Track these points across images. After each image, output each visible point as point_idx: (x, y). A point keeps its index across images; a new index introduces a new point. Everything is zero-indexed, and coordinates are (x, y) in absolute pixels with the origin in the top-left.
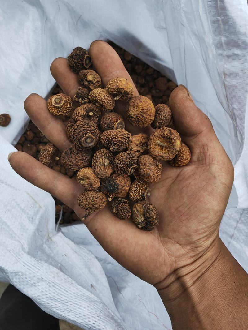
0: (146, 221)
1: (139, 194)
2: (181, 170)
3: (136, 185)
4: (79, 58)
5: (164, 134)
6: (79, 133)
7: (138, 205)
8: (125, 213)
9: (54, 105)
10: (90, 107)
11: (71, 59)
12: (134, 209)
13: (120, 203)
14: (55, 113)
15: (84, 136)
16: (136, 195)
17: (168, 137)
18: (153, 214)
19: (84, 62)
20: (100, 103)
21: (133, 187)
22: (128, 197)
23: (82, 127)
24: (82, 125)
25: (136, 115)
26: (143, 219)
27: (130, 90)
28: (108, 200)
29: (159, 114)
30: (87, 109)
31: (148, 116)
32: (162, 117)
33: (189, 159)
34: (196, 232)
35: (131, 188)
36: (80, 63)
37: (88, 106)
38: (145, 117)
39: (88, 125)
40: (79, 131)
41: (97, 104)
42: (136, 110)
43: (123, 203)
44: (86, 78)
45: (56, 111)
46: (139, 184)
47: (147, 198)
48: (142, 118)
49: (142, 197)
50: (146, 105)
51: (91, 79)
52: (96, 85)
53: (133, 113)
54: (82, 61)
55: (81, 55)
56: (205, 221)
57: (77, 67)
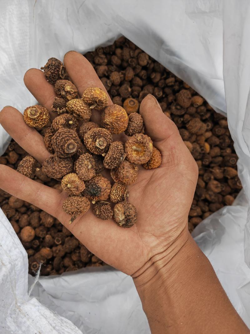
0: (126, 219)
1: (119, 196)
2: (154, 172)
3: (116, 188)
4: (55, 68)
5: (137, 140)
6: (62, 140)
7: (119, 205)
8: (108, 213)
9: (29, 117)
10: (69, 117)
11: (47, 70)
12: (116, 210)
13: (103, 205)
14: (31, 124)
15: (66, 143)
16: (116, 196)
17: (142, 142)
18: (132, 212)
19: (60, 73)
20: (77, 113)
21: (113, 189)
22: (109, 199)
23: (64, 134)
24: (64, 132)
25: (112, 122)
26: (123, 217)
27: (104, 99)
28: (92, 203)
29: (132, 122)
30: (67, 118)
31: (122, 124)
32: (135, 124)
33: (160, 162)
34: (168, 224)
35: (112, 191)
36: (56, 74)
37: (66, 116)
38: (119, 124)
39: (69, 132)
40: (62, 137)
41: (74, 114)
42: (111, 117)
43: (105, 204)
44: (64, 88)
45: (32, 122)
46: (119, 186)
47: (126, 199)
48: (116, 125)
49: (122, 198)
50: (120, 113)
51: (69, 90)
52: (74, 96)
53: (108, 121)
54: (58, 71)
55: (57, 66)
56: (175, 213)
57: (53, 78)
